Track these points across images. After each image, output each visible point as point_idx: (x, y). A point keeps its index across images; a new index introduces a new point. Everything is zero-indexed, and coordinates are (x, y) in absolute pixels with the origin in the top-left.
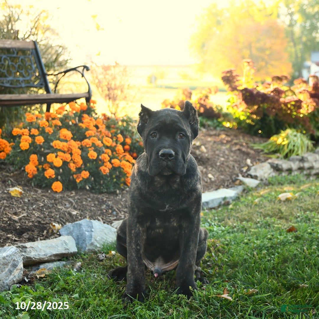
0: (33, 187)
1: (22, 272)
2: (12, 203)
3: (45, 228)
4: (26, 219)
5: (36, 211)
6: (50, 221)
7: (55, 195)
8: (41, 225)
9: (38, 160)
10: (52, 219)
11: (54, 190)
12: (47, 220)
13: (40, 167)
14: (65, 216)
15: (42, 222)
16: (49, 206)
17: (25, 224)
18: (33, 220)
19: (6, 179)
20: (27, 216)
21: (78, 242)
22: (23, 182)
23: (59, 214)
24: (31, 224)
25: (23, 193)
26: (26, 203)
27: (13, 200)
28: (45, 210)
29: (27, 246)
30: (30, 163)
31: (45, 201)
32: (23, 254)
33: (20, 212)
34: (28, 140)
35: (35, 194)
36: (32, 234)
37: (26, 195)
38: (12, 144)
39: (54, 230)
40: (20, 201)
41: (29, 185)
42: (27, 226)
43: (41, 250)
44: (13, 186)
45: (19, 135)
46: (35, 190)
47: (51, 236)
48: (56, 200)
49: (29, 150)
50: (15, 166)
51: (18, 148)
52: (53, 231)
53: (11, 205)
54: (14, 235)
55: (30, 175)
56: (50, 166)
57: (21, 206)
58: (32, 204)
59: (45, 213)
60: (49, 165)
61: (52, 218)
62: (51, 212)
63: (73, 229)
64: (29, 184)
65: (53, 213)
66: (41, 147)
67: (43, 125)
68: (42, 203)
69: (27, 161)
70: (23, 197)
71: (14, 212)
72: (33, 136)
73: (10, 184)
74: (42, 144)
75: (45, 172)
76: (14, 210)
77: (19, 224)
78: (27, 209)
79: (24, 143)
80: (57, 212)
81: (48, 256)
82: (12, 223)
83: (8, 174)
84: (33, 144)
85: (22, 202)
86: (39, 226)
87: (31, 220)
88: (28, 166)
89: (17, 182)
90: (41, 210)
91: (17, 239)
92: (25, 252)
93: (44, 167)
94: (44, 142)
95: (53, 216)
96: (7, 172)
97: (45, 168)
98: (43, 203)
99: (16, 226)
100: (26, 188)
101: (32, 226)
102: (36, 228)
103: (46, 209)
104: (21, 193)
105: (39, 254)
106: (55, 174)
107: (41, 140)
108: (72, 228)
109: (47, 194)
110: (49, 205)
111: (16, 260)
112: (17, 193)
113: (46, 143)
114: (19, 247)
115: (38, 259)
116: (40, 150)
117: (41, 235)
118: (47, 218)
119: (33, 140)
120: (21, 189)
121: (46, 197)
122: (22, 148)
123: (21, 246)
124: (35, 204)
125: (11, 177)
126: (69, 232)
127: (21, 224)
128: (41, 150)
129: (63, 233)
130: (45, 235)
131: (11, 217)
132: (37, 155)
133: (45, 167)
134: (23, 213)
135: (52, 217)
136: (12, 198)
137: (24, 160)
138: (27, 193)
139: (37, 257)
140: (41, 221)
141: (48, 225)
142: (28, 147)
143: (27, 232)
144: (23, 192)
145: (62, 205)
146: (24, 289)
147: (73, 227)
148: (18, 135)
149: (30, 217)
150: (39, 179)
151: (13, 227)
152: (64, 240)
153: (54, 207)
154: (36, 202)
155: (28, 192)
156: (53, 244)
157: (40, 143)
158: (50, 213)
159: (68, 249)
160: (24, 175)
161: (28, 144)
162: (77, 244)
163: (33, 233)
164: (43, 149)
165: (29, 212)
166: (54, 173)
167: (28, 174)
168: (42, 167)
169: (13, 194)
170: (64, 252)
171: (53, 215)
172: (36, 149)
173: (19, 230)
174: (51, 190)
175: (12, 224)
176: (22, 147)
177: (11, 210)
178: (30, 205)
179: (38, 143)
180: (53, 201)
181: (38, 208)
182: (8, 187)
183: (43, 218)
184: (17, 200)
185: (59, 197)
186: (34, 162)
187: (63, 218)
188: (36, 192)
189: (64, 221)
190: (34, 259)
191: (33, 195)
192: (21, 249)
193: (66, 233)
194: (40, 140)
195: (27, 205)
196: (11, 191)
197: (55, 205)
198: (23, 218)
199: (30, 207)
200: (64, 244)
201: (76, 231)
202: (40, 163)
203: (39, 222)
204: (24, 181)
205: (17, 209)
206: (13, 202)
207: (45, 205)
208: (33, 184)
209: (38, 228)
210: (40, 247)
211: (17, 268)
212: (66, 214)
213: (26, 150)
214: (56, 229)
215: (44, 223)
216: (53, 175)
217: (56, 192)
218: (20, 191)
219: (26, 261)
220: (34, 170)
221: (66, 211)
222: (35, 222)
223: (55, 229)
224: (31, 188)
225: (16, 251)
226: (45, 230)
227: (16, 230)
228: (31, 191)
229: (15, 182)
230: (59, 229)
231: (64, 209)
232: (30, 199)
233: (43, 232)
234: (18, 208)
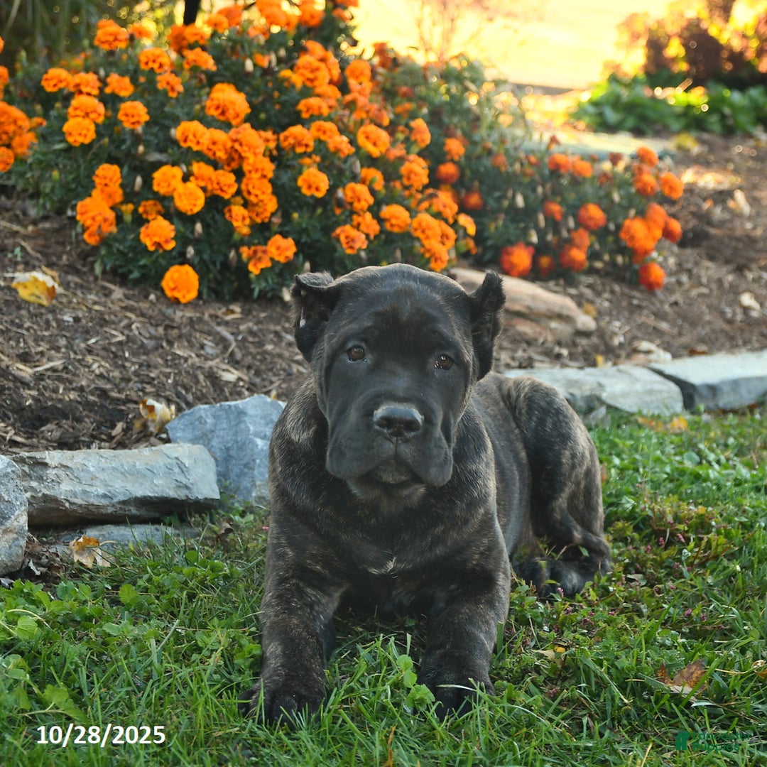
0: (96, 278)
1: (23, 542)
2: (17, 321)
3: (122, 415)
4: (60, 379)
5: (98, 355)
6: (141, 394)
7: (169, 311)
8: (107, 403)
9: (122, 186)
10: (149, 389)
11: (169, 294)
12: (132, 390)
13: (129, 208)
14: (197, 382)
15: (114, 394)
16: (143, 346)
17: (54, 396)
18: (84, 383)
19: (9, 242)
20: (65, 368)
21: (227, 468)
22: (65, 257)
23: (175, 374)
24: (73, 395)
25: (61, 295)
26: (67, 328)
27: (24, 312)
28: (127, 355)
29: (47, 461)
30: (95, 193)
31: (134, 327)
32: (34, 484)
33: (42, 353)
34: (95, 111)
35: (103, 299)
36: (73, 428)
37: (70, 302)
38: (36, 120)
39: (149, 424)
40: (44, 318)
41: (85, 269)
42: (61, 401)
43: (94, 478)
44: (29, 266)
45: (66, 92)
46: (104, 288)
47: (138, 441)
48: (173, 328)
49: (95, 149)
50: (41, 201)
51: (58, 138)
52: (145, 426)
53: (14, 329)
54: (13, 425)
55: (90, 235)
56: (163, 211)
57: (46, 334)
58: (87, 333)
59: (127, 364)
60: (160, 207)
61: (148, 383)
62: (149, 366)
63: (215, 425)
64: (84, 266)
65: (156, 367)
66: (137, 139)
67: (151, 65)
68: (123, 334)
69: (84, 187)
70: (57, 304)
71: (21, 351)
72: (110, 101)
73: (19, 259)
74: (139, 129)
75: (143, 230)
76: (22, 345)
77: (34, 393)
78: (66, 347)
79: (79, 120)
80: (167, 366)
81: (115, 500)
82: (11, 385)
83: (16, 228)
84: (108, 128)
85: (54, 324)
86: (102, 406)
87: (74, 385)
88: (88, 201)
89: (45, 255)
90: (116, 356)
91: (19, 439)
92: (40, 479)
93: (141, 210)
94: (147, 123)
95: (153, 379)
96: (15, 219)
97: (144, 216)
98: (126, 332)
99: (22, 397)
100: (72, 279)
101: (79, 403)
102: (90, 411)
103: (134, 354)
104: (51, 292)
105: (85, 492)
106: (175, 238)
107: (139, 115)
108: (210, 421)
109: (144, 305)
110: (145, 341)
111: (6, 498)
112: (37, 293)
113: (155, 129)
114: (22, 461)
115: (80, 506)
116: (133, 151)
117: (103, 437)
118: (131, 384)
119: (110, 113)
120: (53, 278)
121: (137, 316)
122: (70, 140)
123: (29, 458)
124: (98, 333)
125: (25, 238)
126: (198, 433)
127: (41, 394)
128: (137, 150)
129: (179, 434)
130: (118, 437)
131: (8, 367)
132: (121, 166)
133: (146, 212)
134: (50, 359)
135: (150, 381)
136: (19, 304)
137: (74, 180)
138: (75, 294)
139: (79, 501)
140: (112, 390)
141: (132, 406)
142: (91, 135)
143: (55, 419)
144: (59, 290)
145: (191, 346)
146: (22, 591)
147: (215, 417)
148: (61, 90)
149: (74, 375)
150: (118, 250)
151: (12, 400)
152: (176, 455)
153: (160, 350)
154: (102, 326)
155: (79, 292)
156: (139, 465)
157: (133, 123)
158: (144, 368)
159: (187, 487)
160: (71, 236)
161: (92, 127)
162: (222, 477)
163: (78, 426)
164: (141, 149)
165: (72, 356)
166: (172, 235)
167: (85, 229)
168: (135, 211)
169: (23, 294)
170: (172, 493)
171: (152, 375)
172: (118, 147)
173: (32, 411)
174: (159, 293)
175: (9, 389)
176: (70, 134)
177: (12, 343)
178: (78, 335)
179: (127, 126)
180: (161, 330)
181: (104, 349)
182: (9, 269)
183: (117, 381)
184: (37, 313)
185: (184, 320)
186: (107, 189)
187: (187, 390)
188: (107, 293)
189: (190, 398)
190: (67, 505)
191: (95, 303)
192: (26, 468)
193: (190, 436)
194: (135, 113)
195: (68, 335)
196: (19, 283)
197: (164, 344)
198: (49, 373)
199: (77, 341)
200: (177, 470)
201: (222, 433)
202: (130, 196)
203: (103, 393)
204: (69, 253)
205: (31, 343)
206: (20, 317)
207: (130, 339)
208: (98, 269)
209: (96, 412)
210: (92, 469)
211: (8, 524)
212: (201, 377)
213: (85, 148)
214: (158, 418)
215: (118, 400)
216: (167, 242)
217: (176, 302)
218: (50, 283)
219: (42, 510)
220: (105, 220)
221: (200, 368)
222: (87, 390)
223: (153, 421)
224: (91, 279)
225: (9, 470)
226: (119, 421)
227: (20, 409)
228: (90, 290)
229: (39, 255)
230: (168, 421)
231: (195, 360)
232: (80, 314)
233: (113, 426)
234: (37, 340)
